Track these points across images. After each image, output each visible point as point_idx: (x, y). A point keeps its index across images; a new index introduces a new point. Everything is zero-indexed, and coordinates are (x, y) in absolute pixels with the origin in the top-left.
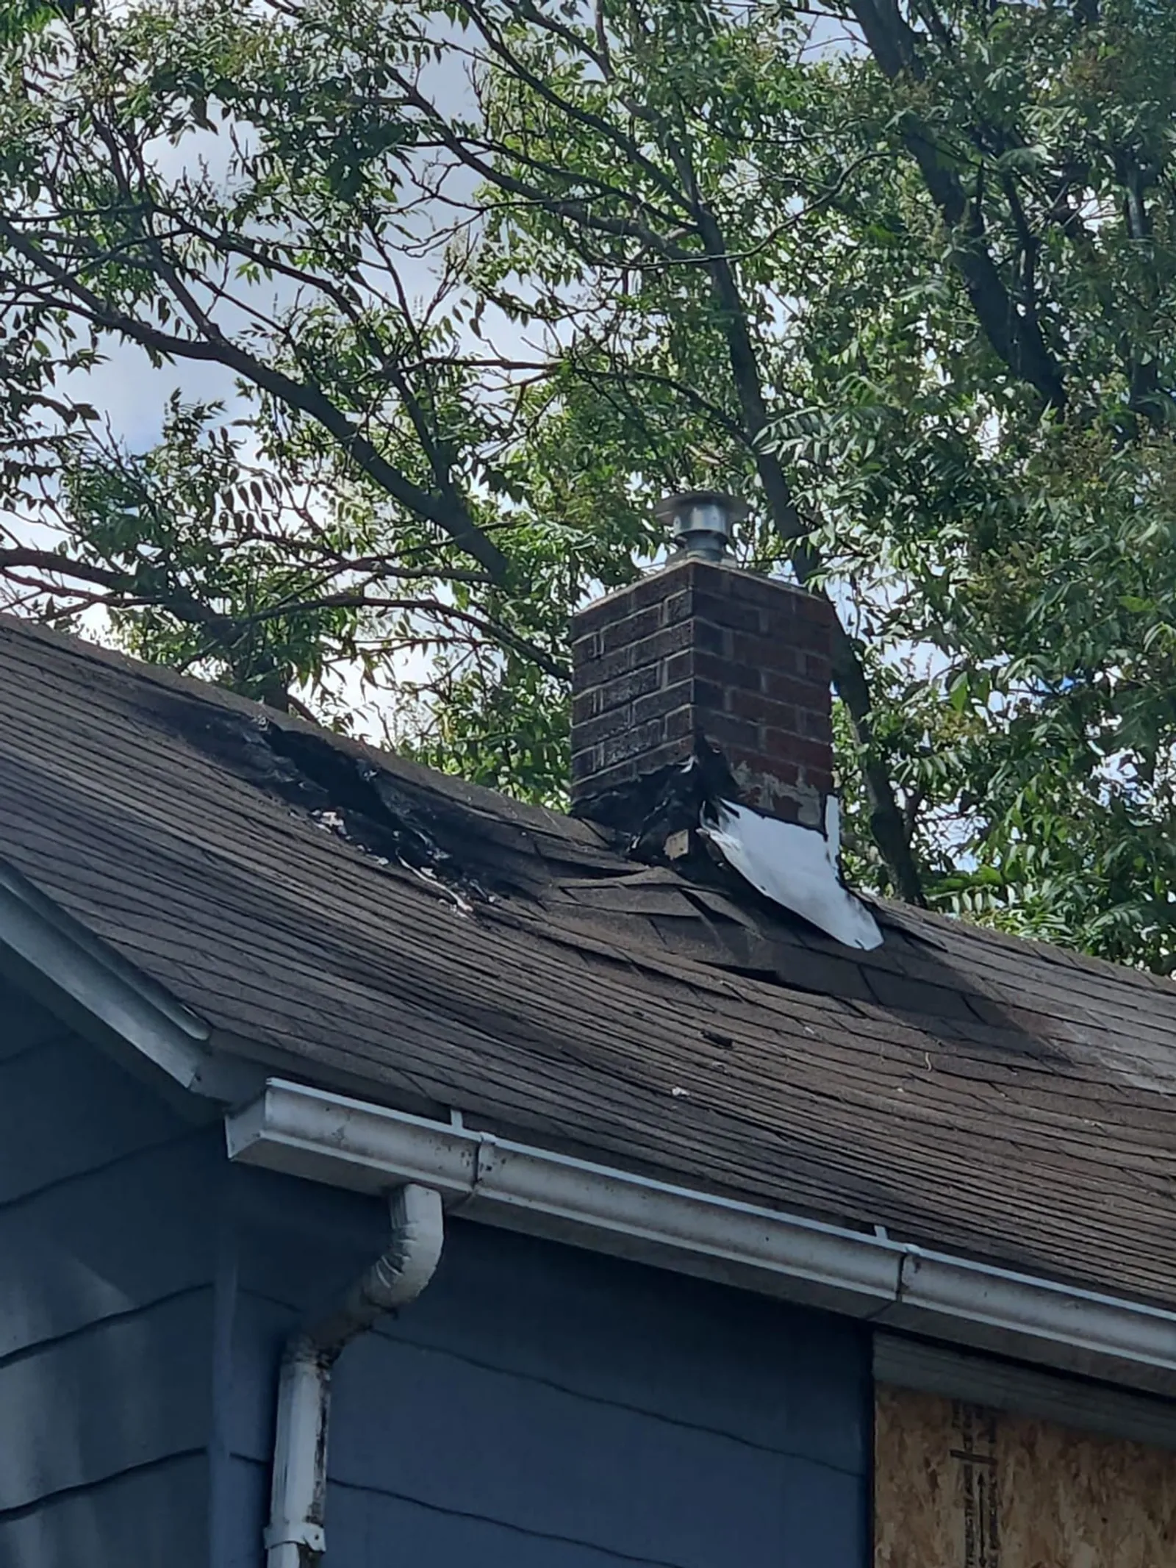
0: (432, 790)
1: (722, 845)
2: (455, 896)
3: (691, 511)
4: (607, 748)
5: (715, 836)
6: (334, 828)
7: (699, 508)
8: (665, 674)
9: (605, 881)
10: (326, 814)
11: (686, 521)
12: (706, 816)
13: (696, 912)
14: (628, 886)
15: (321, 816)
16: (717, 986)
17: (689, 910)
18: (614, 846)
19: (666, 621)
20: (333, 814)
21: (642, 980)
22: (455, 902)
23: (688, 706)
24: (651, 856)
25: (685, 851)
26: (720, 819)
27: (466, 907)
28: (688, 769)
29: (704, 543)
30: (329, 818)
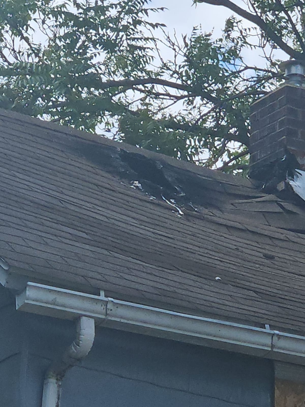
0: (188, 171)
1: (293, 186)
2: (179, 209)
3: (291, 67)
4: (260, 152)
5: (291, 183)
6: (137, 187)
7: (294, 66)
8: (278, 126)
9: (249, 201)
10: (135, 182)
11: (289, 70)
12: (289, 176)
13: (281, 210)
14: (257, 202)
15: (133, 183)
16: (282, 237)
17: (279, 210)
18: (257, 187)
19: (278, 106)
20: (137, 182)
21: (250, 236)
22: (178, 211)
23: (284, 137)
24: (268, 191)
25: (284, 188)
26: (295, 177)
27: (182, 213)
28: (284, 159)
29: (295, 78)
30: (136, 183)
